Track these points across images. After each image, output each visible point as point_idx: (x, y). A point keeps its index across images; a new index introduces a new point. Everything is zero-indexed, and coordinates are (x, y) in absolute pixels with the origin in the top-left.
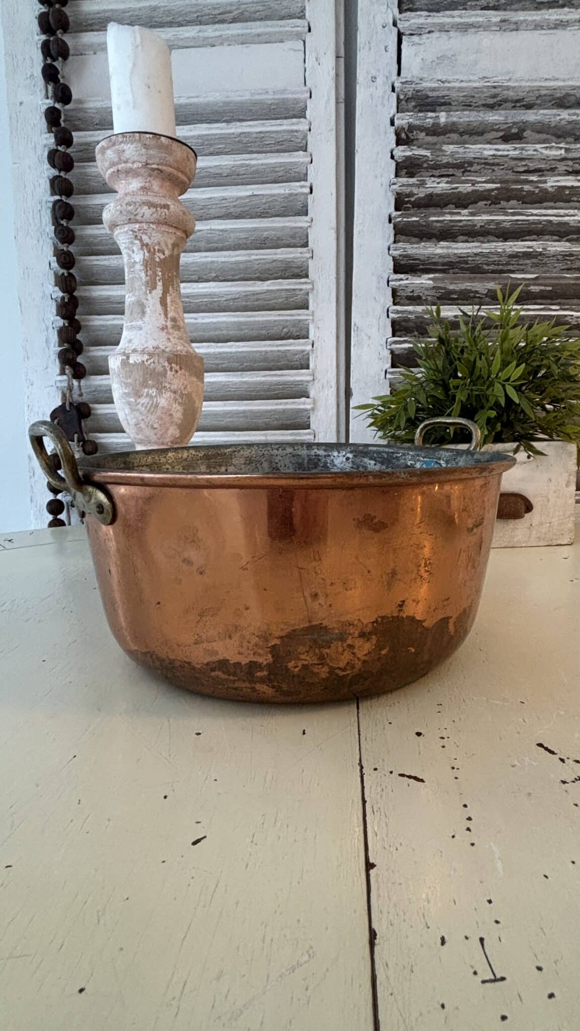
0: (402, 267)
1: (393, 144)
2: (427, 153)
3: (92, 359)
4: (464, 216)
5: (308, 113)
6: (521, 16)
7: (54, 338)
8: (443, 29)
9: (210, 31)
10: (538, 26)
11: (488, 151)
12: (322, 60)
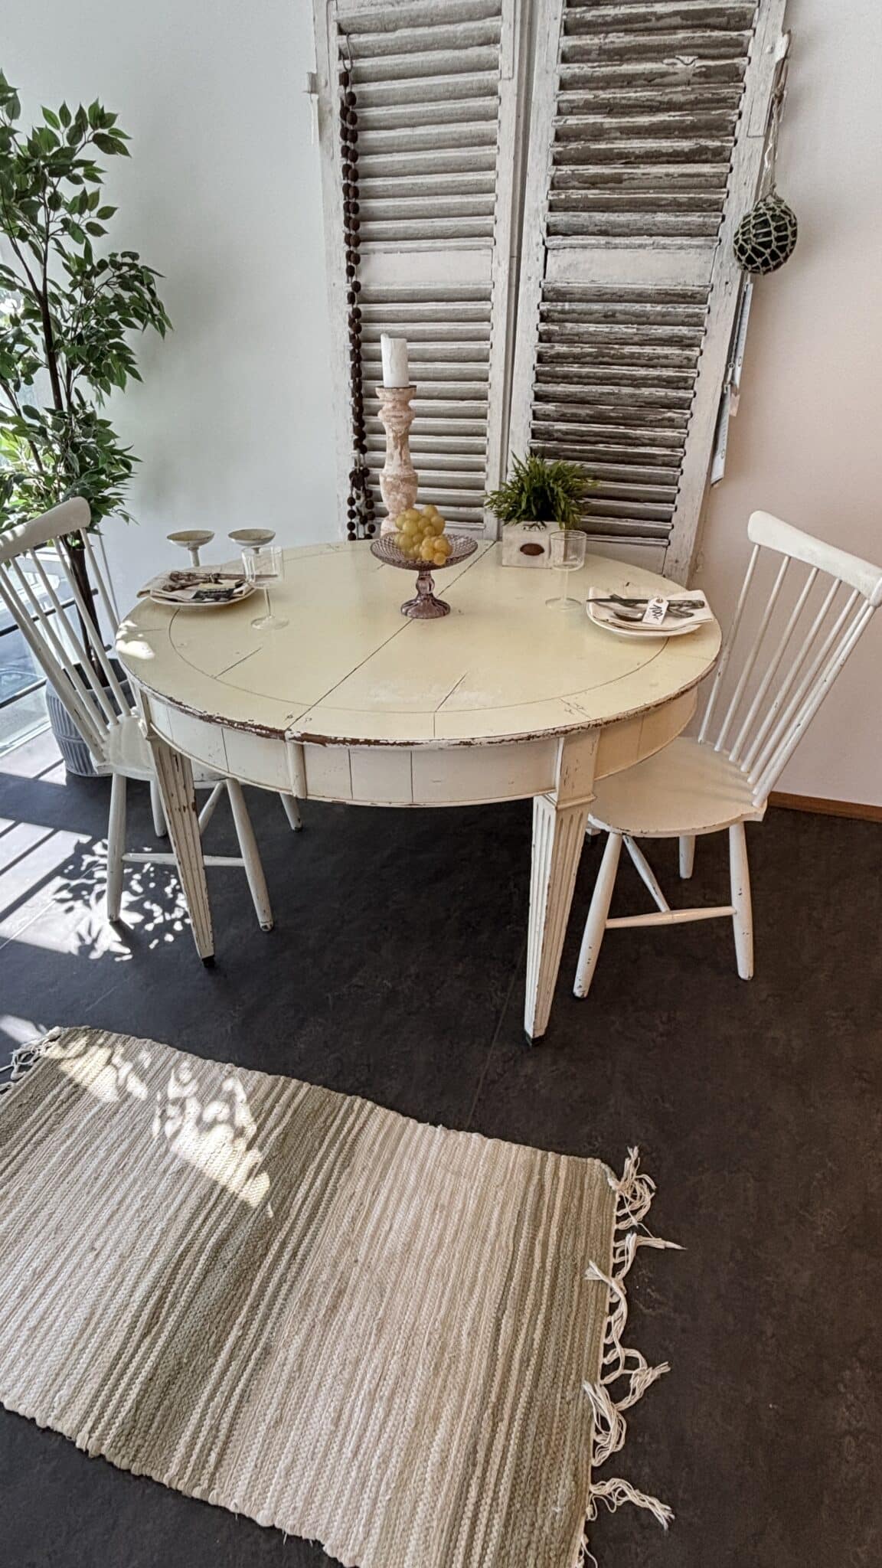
0: (538, 397)
1: (538, 321)
2: (557, 328)
3: (370, 441)
4: (575, 369)
5: (493, 298)
6: (618, 240)
7: (351, 428)
8: (572, 247)
9: (439, 243)
10: (627, 247)
11: (592, 328)
12: (503, 263)
